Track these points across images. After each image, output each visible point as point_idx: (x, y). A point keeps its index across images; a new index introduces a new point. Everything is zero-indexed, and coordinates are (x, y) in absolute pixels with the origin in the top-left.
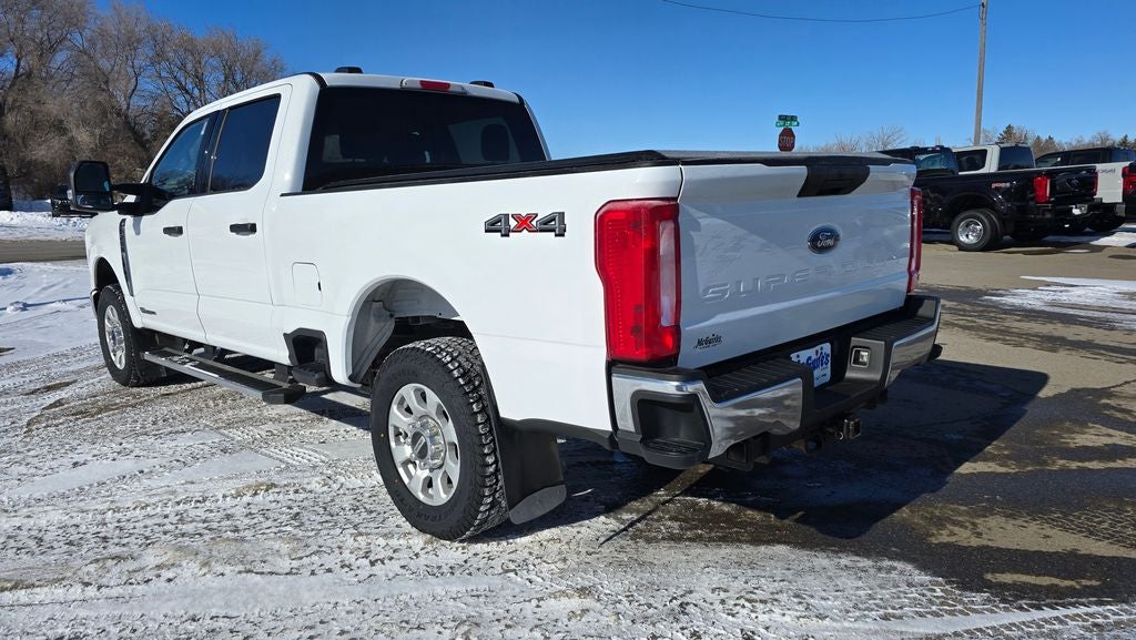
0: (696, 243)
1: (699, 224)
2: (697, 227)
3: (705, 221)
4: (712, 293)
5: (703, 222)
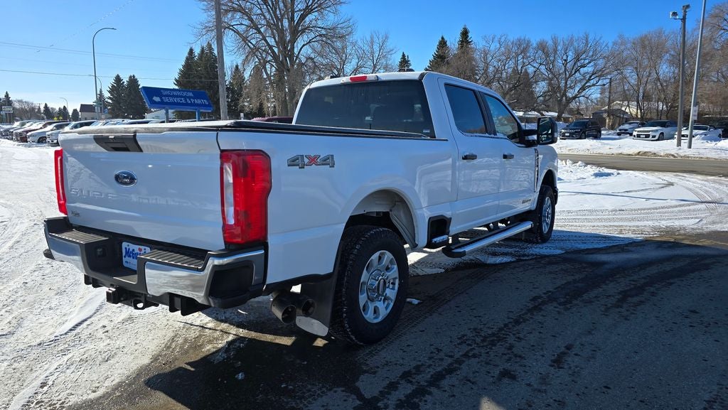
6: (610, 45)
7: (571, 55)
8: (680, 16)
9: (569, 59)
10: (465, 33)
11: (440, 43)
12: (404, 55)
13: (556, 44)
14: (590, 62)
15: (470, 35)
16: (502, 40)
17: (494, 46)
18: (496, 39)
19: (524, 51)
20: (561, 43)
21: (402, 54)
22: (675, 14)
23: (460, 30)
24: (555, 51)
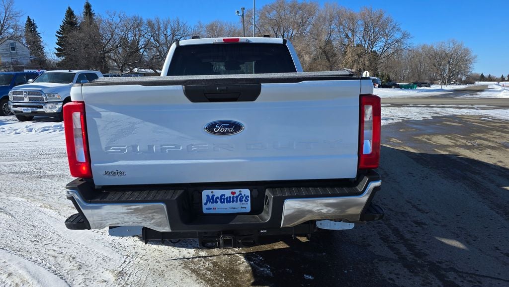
0: (97, 124)
1: (101, 114)
2: (99, 115)
3: (104, 113)
4: (112, 149)
5: (103, 114)
6: (193, 27)
7: (169, 32)
8: (241, 14)
9: (169, 34)
10: (88, 7)
11: (68, 12)
12: (29, 19)
13: (158, 22)
14: (181, 38)
15: (92, 8)
16: (122, 15)
17: (116, 20)
18: (117, 14)
19: (139, 25)
20: (162, 22)
21: (27, 18)
22: (238, 12)
23: (84, 4)
24: (159, 28)
